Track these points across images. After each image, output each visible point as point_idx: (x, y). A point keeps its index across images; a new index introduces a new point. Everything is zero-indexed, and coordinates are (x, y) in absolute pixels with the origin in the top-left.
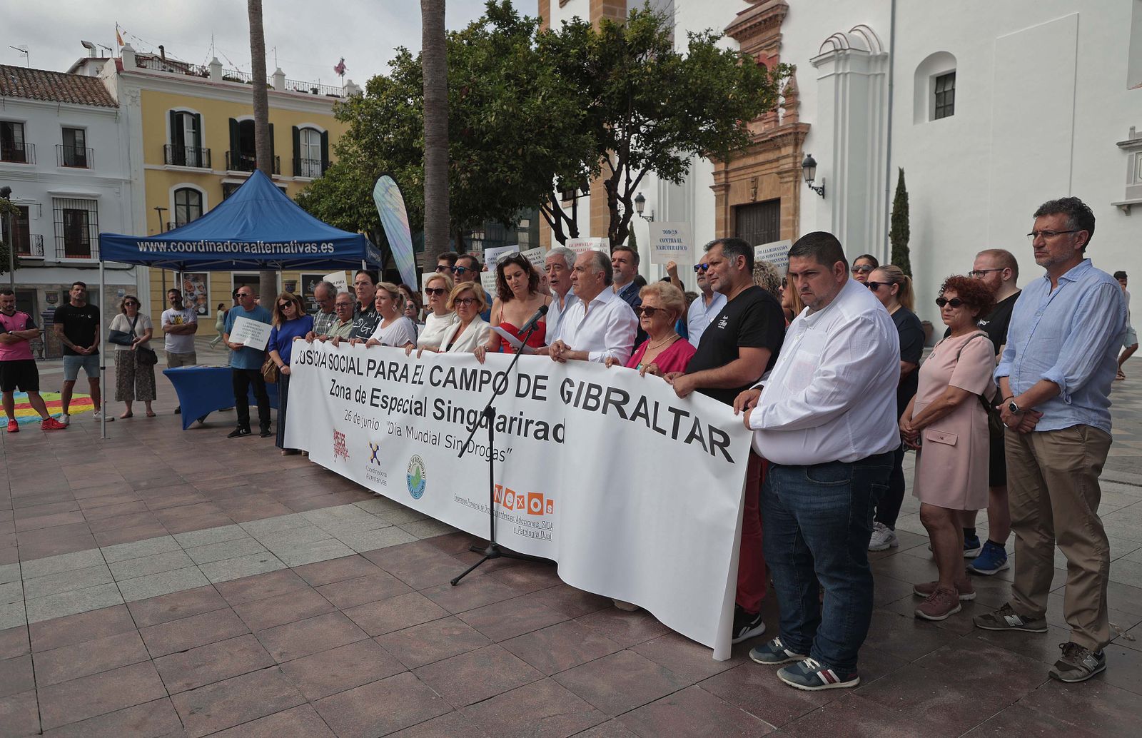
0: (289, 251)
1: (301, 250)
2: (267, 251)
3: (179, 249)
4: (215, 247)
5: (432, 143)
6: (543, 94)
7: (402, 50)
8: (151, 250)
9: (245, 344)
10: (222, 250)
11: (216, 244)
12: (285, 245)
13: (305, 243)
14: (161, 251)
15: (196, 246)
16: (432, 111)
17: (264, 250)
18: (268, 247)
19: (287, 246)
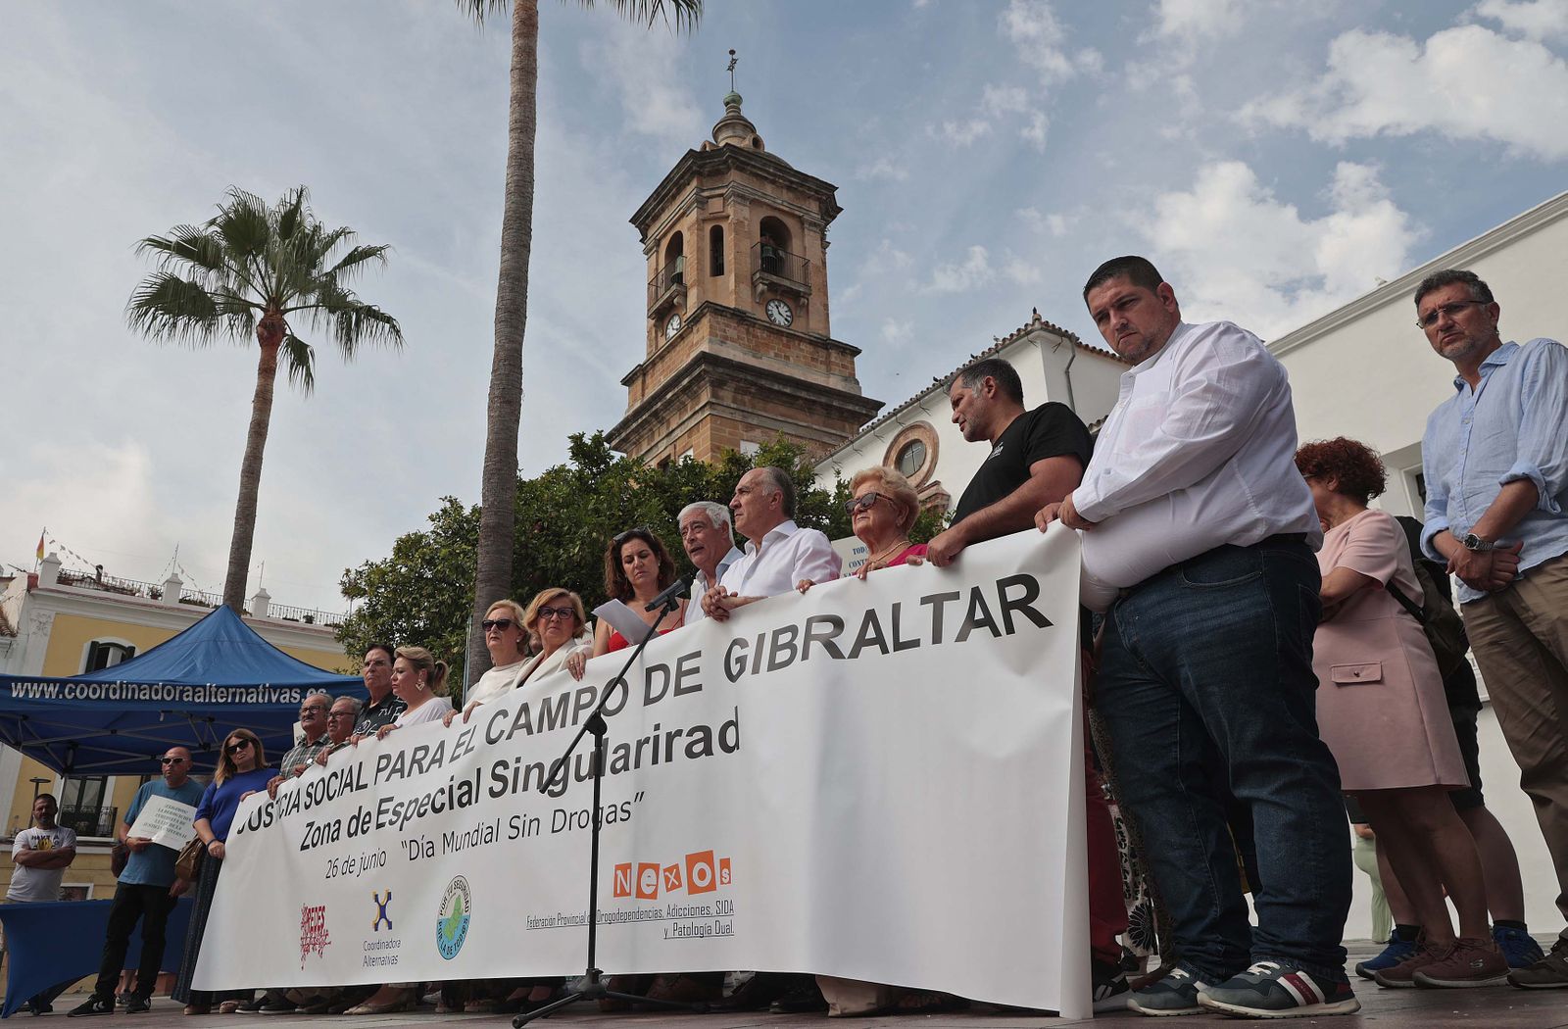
0: (254, 700)
1: (274, 699)
2: (220, 700)
3: (78, 694)
4: (137, 692)
5: (488, 580)
7: (450, 501)
8: (31, 696)
9: (155, 839)
10: (147, 697)
11: (139, 687)
12: (251, 690)
13: (282, 687)
14: (47, 697)
15: (107, 690)
17: (216, 697)
18: (222, 692)
19: (252, 693)
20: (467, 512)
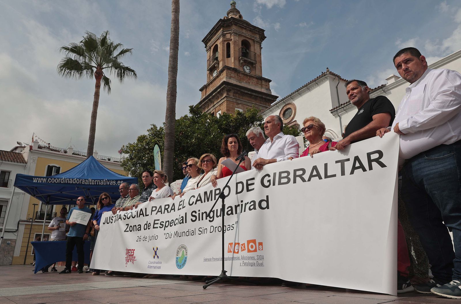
0: (102, 184)
1: (108, 184)
2: (92, 184)
3: (52, 182)
4: (69, 181)
5: (168, 149)
6: (213, 134)
7: (153, 125)
8: (39, 182)
9: (77, 222)
10: (72, 182)
11: (69, 180)
13: (110, 180)
14: (43, 182)
15: (60, 180)
16: (168, 137)
17: (91, 183)
18: (93, 181)
19: (102, 182)
20: (158, 129)
